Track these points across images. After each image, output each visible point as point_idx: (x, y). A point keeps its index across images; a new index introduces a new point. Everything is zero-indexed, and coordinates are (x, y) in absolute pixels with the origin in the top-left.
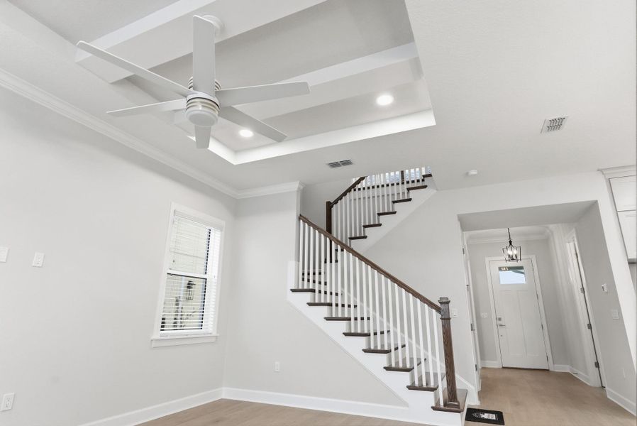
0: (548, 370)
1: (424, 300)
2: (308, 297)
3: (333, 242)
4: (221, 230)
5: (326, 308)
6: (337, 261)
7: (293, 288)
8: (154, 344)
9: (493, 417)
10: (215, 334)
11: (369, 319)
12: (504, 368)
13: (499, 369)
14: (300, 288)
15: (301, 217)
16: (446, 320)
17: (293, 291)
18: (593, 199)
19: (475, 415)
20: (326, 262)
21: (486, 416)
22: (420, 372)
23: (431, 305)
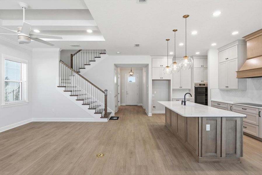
0: (137, 105)
1: (101, 90)
2: (64, 89)
3: (73, 72)
4: (27, 64)
5: (70, 92)
6: (74, 76)
7: (58, 86)
8: (3, 107)
9: (116, 118)
10: (27, 101)
11: (80, 91)
12: (126, 105)
13: (125, 106)
14: (61, 86)
15: (61, 61)
16: (106, 96)
17: (58, 87)
18: (148, 63)
19: (112, 118)
20: (70, 76)
21: (114, 118)
22: (98, 109)
23: (102, 91)
